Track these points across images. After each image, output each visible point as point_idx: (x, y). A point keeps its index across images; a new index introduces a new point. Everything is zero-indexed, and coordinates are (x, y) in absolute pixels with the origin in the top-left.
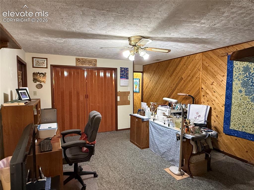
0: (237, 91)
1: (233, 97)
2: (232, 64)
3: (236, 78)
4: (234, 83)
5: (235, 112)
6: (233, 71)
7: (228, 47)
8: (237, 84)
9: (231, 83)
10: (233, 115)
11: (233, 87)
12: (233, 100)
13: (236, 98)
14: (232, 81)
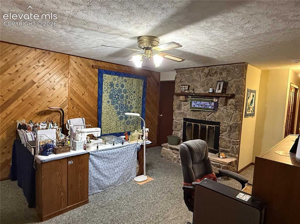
0: (106, 102)
1: (102, 106)
2: (102, 77)
3: (106, 91)
4: (103, 95)
5: (105, 119)
6: (103, 84)
7: (98, 61)
8: (106, 96)
9: (101, 94)
10: (103, 123)
11: (103, 99)
12: (103, 109)
13: (105, 108)
14: (102, 93)
